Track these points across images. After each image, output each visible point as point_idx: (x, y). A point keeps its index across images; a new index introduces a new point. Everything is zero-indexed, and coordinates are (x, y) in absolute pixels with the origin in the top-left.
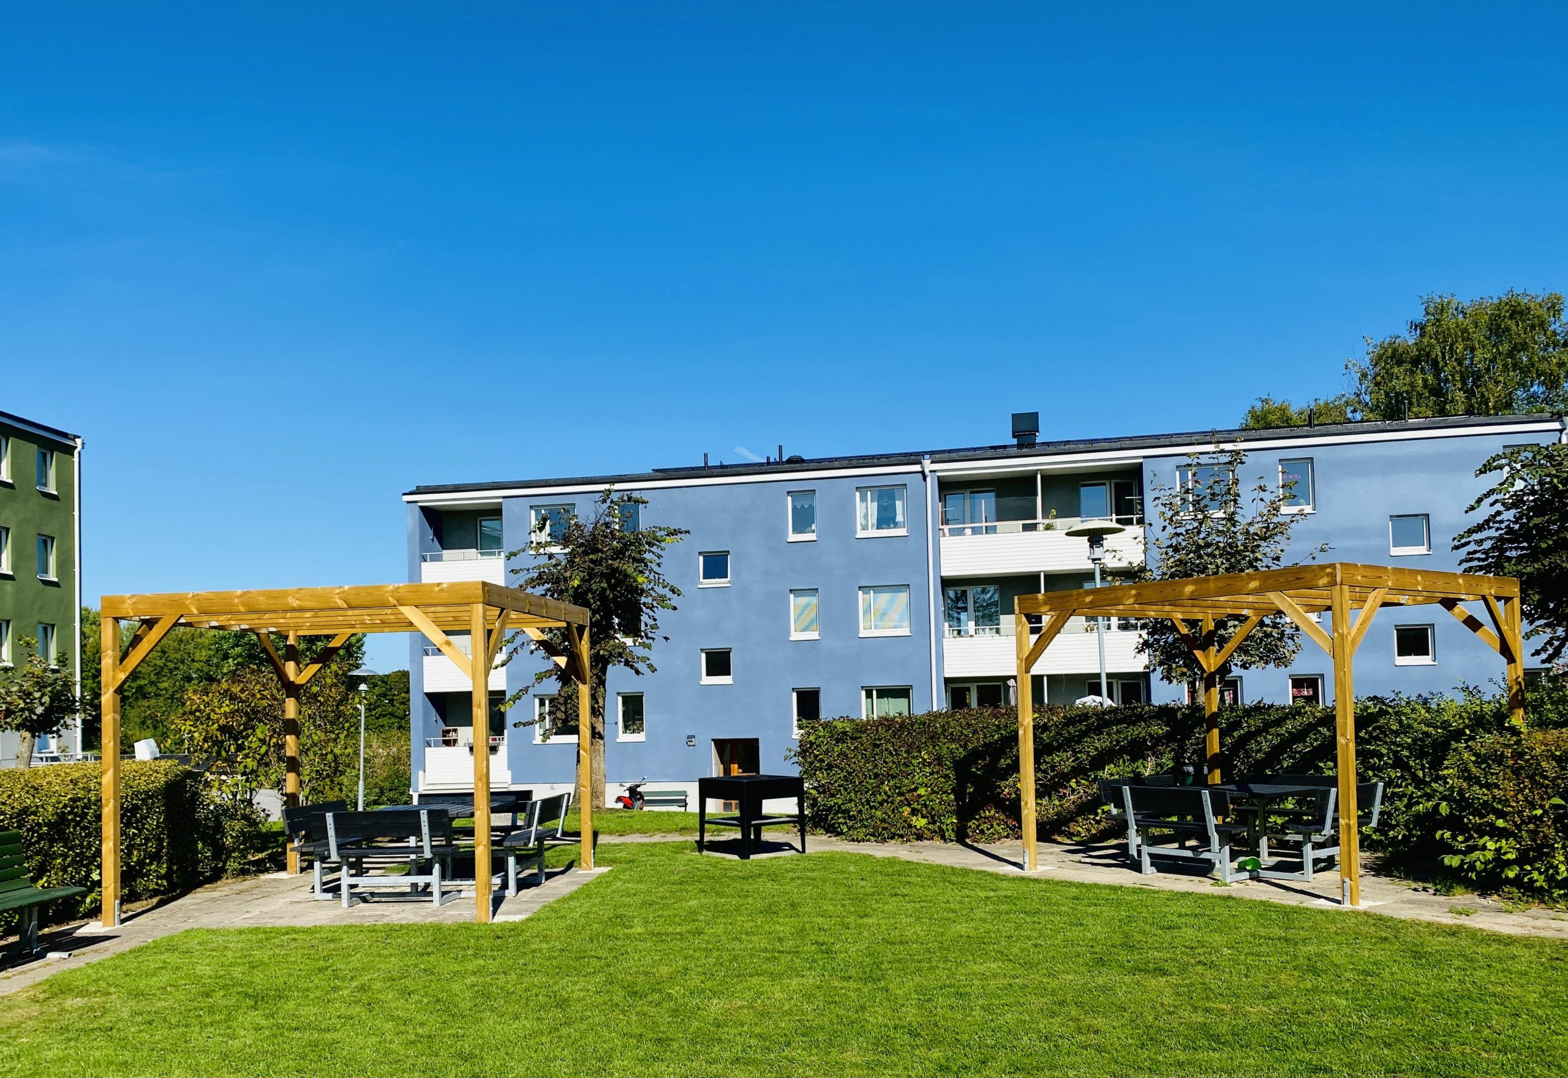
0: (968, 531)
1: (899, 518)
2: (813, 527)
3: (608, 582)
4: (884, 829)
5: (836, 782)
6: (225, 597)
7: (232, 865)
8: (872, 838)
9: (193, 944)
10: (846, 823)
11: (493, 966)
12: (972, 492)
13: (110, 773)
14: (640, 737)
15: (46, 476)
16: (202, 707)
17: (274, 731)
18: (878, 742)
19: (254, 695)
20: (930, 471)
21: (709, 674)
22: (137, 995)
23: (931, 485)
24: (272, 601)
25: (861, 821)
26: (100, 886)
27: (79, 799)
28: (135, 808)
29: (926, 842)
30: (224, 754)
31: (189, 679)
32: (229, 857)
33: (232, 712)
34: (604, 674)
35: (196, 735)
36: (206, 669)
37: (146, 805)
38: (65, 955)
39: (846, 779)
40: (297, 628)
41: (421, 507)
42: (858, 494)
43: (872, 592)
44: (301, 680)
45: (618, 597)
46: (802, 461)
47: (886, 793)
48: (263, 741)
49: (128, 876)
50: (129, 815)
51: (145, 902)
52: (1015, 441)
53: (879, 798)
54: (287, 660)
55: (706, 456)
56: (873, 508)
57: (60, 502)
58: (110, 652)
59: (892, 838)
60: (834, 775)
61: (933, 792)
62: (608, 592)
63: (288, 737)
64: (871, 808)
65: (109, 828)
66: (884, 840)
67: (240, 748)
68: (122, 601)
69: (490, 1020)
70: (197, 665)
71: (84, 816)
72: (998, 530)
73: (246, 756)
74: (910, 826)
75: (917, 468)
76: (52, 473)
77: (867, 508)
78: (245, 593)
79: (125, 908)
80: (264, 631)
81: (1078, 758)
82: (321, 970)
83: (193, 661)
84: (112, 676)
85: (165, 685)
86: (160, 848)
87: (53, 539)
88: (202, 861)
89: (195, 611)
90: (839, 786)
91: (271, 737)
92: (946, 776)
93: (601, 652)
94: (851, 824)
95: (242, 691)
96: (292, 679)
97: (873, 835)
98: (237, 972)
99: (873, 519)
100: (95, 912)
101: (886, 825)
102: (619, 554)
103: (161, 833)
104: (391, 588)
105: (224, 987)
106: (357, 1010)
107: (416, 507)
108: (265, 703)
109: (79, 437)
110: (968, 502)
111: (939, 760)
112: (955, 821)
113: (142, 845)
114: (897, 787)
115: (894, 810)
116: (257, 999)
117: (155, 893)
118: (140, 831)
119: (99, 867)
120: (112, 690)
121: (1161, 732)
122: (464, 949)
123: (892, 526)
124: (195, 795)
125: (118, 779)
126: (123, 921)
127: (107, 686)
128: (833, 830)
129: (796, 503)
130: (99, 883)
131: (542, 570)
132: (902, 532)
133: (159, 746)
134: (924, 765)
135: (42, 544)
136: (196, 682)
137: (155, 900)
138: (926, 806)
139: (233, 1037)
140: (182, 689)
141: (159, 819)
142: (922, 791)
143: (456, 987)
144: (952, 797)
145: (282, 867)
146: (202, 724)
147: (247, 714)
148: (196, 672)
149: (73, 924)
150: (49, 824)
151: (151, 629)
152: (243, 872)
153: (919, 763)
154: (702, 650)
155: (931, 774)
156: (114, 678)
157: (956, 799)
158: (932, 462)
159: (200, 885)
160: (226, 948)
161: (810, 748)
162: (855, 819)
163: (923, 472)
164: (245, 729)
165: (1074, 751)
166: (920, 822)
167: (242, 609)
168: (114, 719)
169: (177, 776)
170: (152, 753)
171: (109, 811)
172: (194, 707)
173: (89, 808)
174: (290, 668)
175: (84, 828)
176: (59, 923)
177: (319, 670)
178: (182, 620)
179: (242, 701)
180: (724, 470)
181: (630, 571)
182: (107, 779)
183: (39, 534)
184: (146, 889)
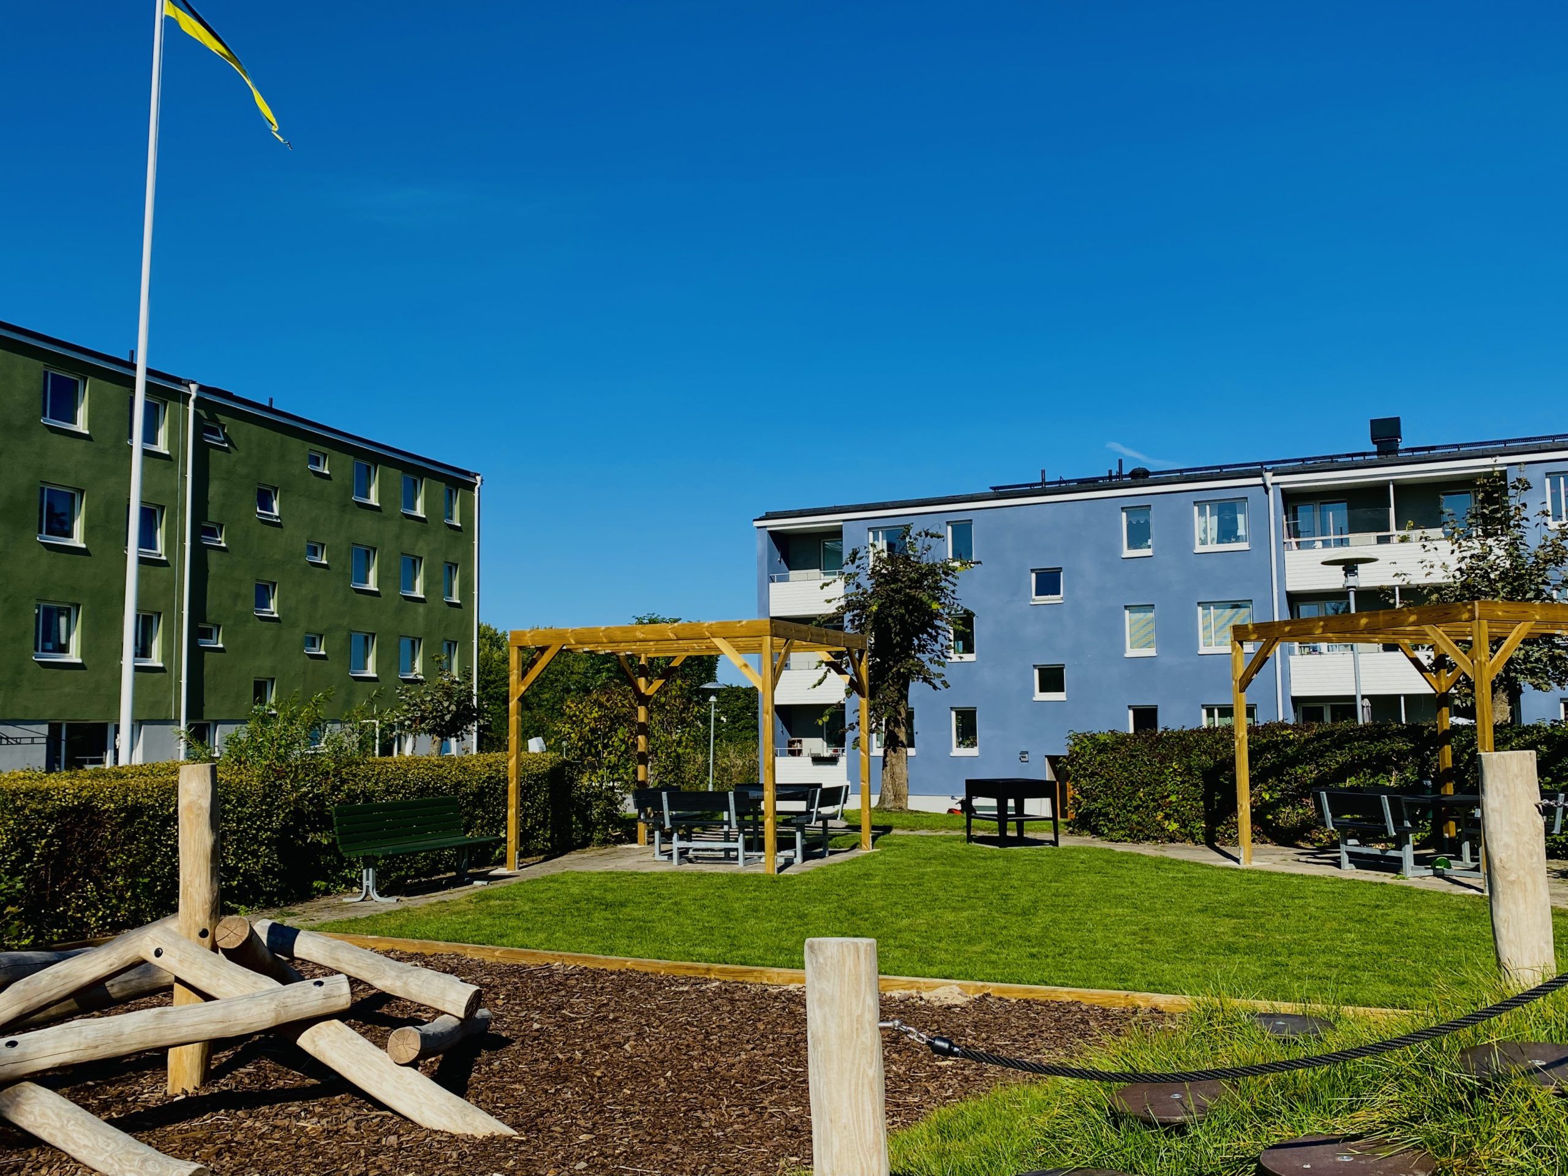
0: (1319, 544)
1: (1241, 532)
2: (1150, 542)
3: (906, 609)
4: (1139, 831)
5: (1097, 788)
6: (593, 631)
7: (597, 836)
8: (1129, 839)
9: (569, 878)
10: (1106, 825)
11: (765, 895)
12: (1321, 503)
13: (514, 758)
14: (974, 752)
15: (451, 510)
16: (578, 713)
17: (631, 733)
18: (1135, 753)
19: (616, 704)
20: (1272, 484)
21: (1042, 690)
22: (533, 901)
23: (1274, 500)
24: (625, 635)
25: (1119, 823)
26: (506, 843)
27: (493, 778)
28: (530, 787)
29: (1178, 844)
30: (593, 750)
31: (568, 690)
32: (595, 829)
33: (600, 717)
34: (907, 689)
35: (573, 735)
36: (583, 681)
37: (537, 785)
38: (485, 883)
39: (1106, 786)
40: (646, 652)
41: (770, 532)
42: (1196, 509)
43: (1212, 608)
44: (650, 691)
45: (915, 621)
46: (1145, 473)
47: (1140, 799)
48: (623, 741)
49: (525, 837)
50: (525, 792)
51: (534, 858)
52: (1375, 448)
53: (1135, 803)
54: (640, 676)
55: (1043, 472)
56: (1213, 522)
57: (463, 533)
58: (515, 671)
59: (1147, 839)
60: (1095, 782)
61: (1184, 799)
62: (907, 616)
63: (639, 737)
64: (1129, 812)
65: (512, 799)
66: (1139, 841)
67: (605, 746)
68: (524, 634)
69: (752, 921)
70: (575, 677)
71: (496, 790)
72: (1351, 543)
73: (610, 753)
74: (1163, 829)
75: (1259, 481)
76: (457, 508)
77: (1206, 522)
78: (607, 629)
79: (521, 861)
80: (622, 654)
81: (1321, 771)
82: (650, 894)
83: (572, 673)
84: (517, 688)
85: (547, 696)
86: (546, 818)
87: (456, 565)
88: (575, 830)
89: (573, 642)
90: (1100, 792)
91: (629, 738)
92: (1196, 785)
93: (902, 670)
94: (1110, 825)
95: (608, 700)
96: (643, 691)
97: (1129, 836)
98: (596, 893)
99: (1213, 533)
100: (502, 861)
101: (1141, 828)
102: (917, 584)
103: (547, 807)
104: (706, 625)
105: (588, 899)
106: (670, 914)
107: (765, 532)
108: (624, 710)
109: (479, 475)
110: (1317, 514)
111: (1189, 770)
112: (1203, 825)
113: (533, 814)
114: (1151, 794)
115: (1148, 814)
116: (608, 906)
117: (541, 852)
118: (533, 804)
119: (506, 828)
120: (516, 699)
121: (1405, 748)
122: (748, 886)
123: (1233, 539)
124: (572, 780)
125: (519, 763)
126: (520, 868)
127: (513, 695)
128: (1096, 832)
129: (1131, 519)
130: (505, 840)
131: (850, 598)
132: (1244, 546)
133: (545, 743)
134: (1176, 775)
135: (447, 569)
136: (574, 693)
137: (542, 857)
138: (1177, 811)
139: (591, 921)
140: (562, 700)
141: (545, 796)
142: (1173, 798)
143: (736, 905)
144: (1202, 803)
145: (634, 840)
146: (577, 726)
147: (611, 719)
148: (574, 684)
149: (490, 868)
150: (472, 794)
151: (543, 654)
152: (605, 842)
153: (1171, 773)
154: (1035, 666)
155: (1182, 782)
156: (518, 689)
157: (1205, 806)
158: (1274, 475)
159: (574, 848)
160: (589, 881)
161: (1076, 757)
162: (1114, 822)
163: (1264, 485)
164: (610, 731)
165: (1317, 763)
166: (1173, 826)
167: (605, 640)
168: (517, 719)
169: (558, 764)
170: (541, 748)
171: (512, 786)
172: (572, 713)
173: (499, 785)
174: (642, 682)
175: (496, 799)
176: (478, 867)
177: (664, 684)
178: (565, 648)
179: (608, 709)
180: (1063, 487)
181: (925, 598)
182: (512, 763)
183: (446, 562)
184: (536, 848)
